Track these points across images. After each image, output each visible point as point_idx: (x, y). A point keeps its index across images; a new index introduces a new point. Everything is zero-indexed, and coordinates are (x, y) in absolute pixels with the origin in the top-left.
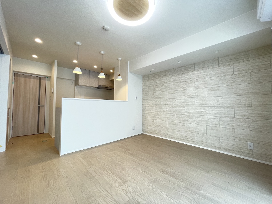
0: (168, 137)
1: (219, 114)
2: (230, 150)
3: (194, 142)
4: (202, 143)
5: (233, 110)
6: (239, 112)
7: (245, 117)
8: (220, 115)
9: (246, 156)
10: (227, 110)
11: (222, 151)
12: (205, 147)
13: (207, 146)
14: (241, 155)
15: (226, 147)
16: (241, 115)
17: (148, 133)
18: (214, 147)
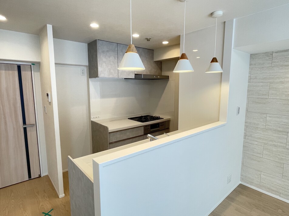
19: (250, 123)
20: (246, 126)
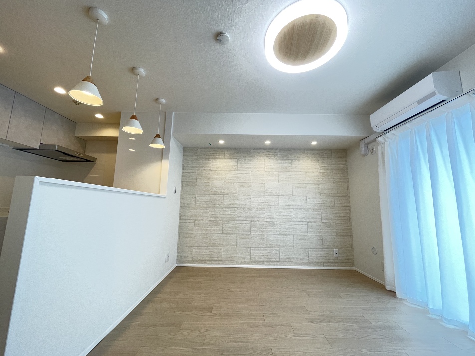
0: (237, 263)
1: (307, 218)
2: (319, 263)
3: (278, 262)
4: (289, 261)
5: (320, 213)
6: (325, 215)
7: (330, 221)
8: (308, 220)
9: (334, 266)
10: (315, 213)
11: (311, 266)
12: (293, 265)
13: (295, 264)
14: (328, 266)
15: (315, 260)
16: (327, 219)
17: (192, 262)
18: (302, 264)
19: (184, 204)
20: (181, 207)
